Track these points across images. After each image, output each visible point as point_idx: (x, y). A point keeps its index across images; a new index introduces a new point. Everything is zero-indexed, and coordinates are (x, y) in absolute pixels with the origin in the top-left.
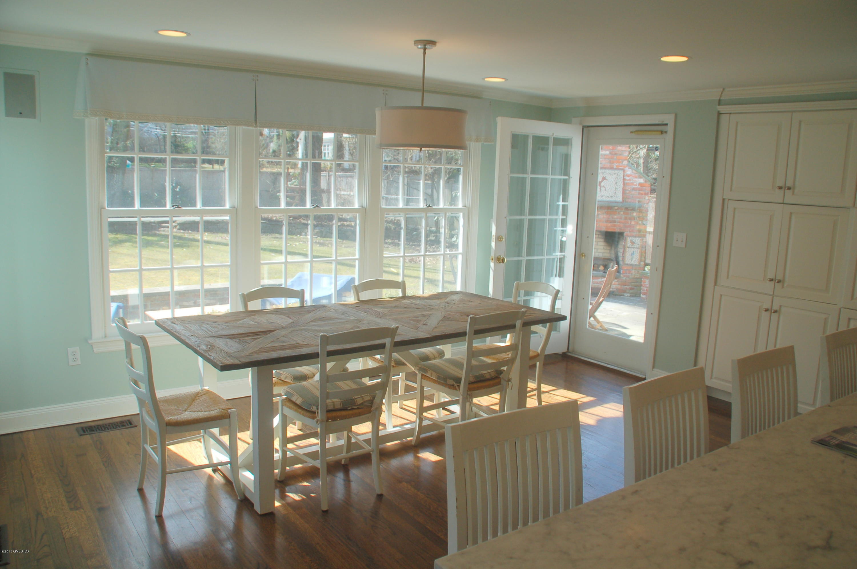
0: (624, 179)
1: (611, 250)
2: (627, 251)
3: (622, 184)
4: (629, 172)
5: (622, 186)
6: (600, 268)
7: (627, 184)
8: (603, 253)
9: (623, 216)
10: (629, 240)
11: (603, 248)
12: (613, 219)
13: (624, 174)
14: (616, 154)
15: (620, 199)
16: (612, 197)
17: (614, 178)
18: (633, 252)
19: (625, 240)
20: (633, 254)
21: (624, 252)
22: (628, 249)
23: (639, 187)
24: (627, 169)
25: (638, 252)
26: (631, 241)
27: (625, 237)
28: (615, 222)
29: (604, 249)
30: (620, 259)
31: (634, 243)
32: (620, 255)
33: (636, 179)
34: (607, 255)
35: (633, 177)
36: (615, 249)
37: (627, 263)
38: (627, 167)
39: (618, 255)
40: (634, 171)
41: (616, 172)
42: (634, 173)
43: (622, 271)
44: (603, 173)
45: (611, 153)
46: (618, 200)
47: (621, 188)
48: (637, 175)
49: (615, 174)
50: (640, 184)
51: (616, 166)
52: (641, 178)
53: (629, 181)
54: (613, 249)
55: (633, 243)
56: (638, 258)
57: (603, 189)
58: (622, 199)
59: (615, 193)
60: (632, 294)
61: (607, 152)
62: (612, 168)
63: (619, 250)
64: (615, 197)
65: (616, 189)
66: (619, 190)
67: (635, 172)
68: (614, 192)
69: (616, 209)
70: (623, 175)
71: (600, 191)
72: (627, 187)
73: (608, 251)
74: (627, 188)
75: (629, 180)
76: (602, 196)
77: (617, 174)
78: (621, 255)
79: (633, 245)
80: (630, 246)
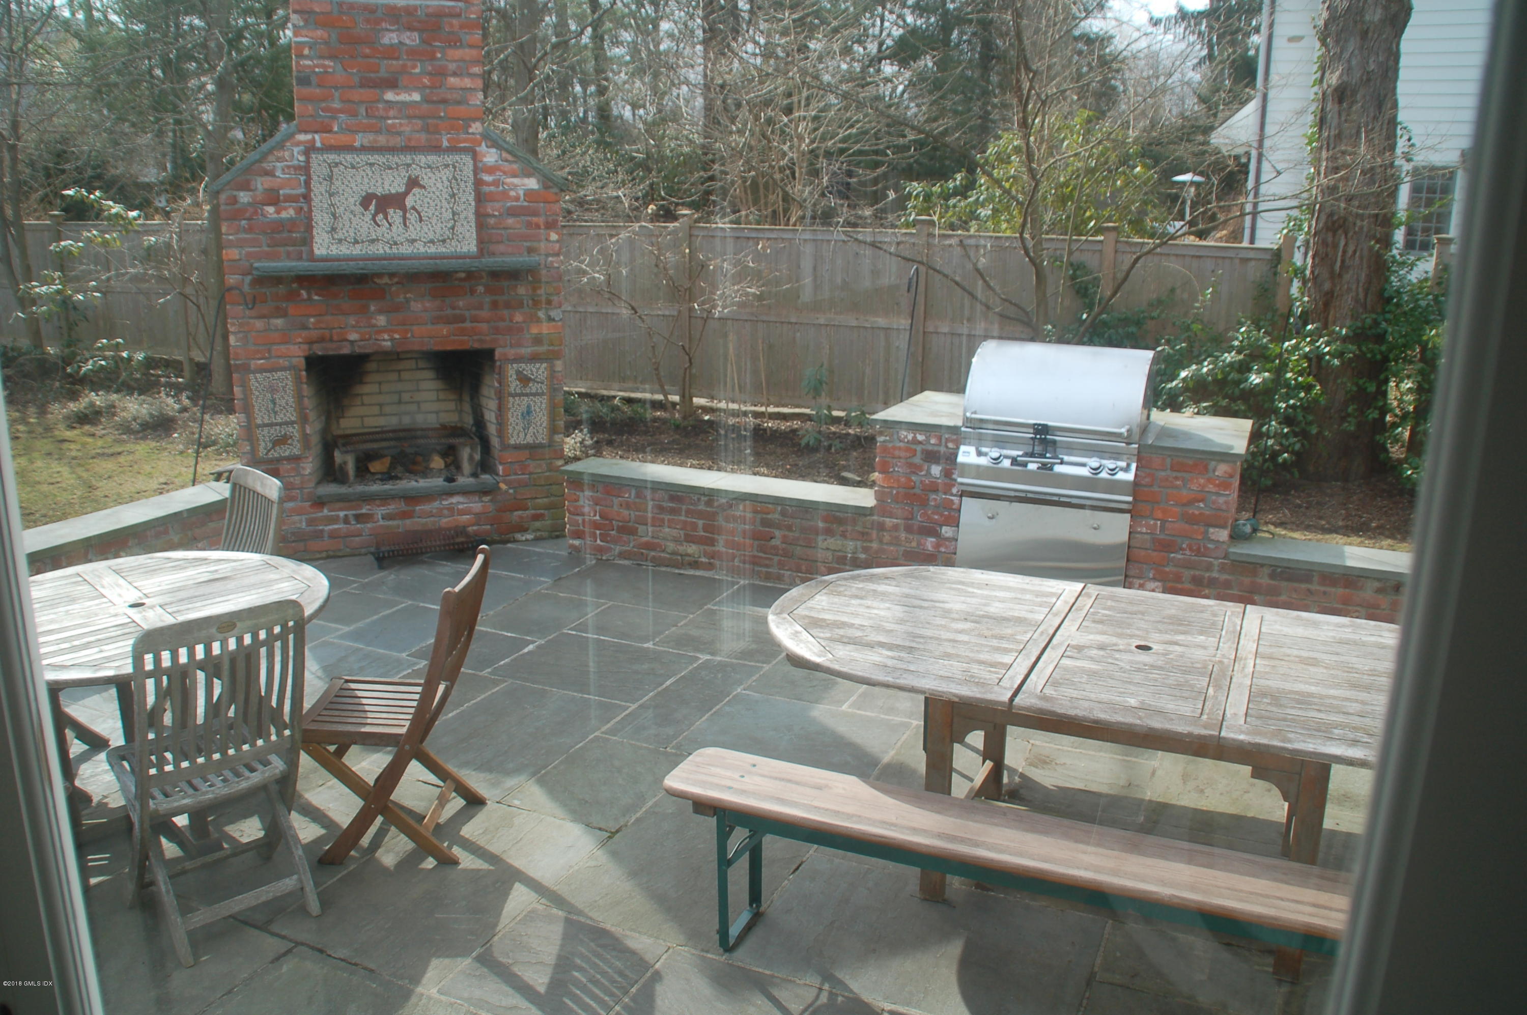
0: (478, 183)
1: (461, 400)
2: (510, 405)
3: (471, 198)
4: (491, 156)
5: (473, 203)
6: (433, 465)
7: (491, 197)
8: (437, 413)
9: (488, 299)
10: (511, 371)
11: (435, 398)
12: (457, 312)
13: (475, 165)
14: (444, 101)
15: (468, 244)
16: (444, 241)
17: (444, 178)
18: (529, 407)
19: (499, 374)
20: (529, 412)
21: (501, 409)
22: (511, 399)
23: (526, 204)
24: (483, 148)
25: (544, 406)
26: (519, 373)
27: (498, 363)
28: (462, 319)
29: (438, 400)
30: (492, 429)
31: (529, 380)
32: (490, 416)
33: (516, 181)
34: (451, 418)
35: (505, 173)
36: (472, 399)
37: (512, 442)
38: (483, 144)
39: (482, 416)
40: (504, 155)
41: (449, 159)
42: (507, 161)
43: (500, 468)
44: (409, 165)
45: (426, 100)
46: (465, 250)
47: (468, 213)
48: (515, 166)
49: (447, 166)
50: (529, 194)
51: (448, 141)
52: (529, 175)
53: (492, 188)
54: (467, 398)
55: (525, 380)
56: (544, 425)
57: (412, 217)
58: (477, 246)
59: (453, 228)
60: (538, 534)
61: (416, 97)
62: (436, 149)
63: (484, 401)
64: (453, 243)
65: (454, 214)
66: (462, 216)
67: (510, 157)
68: (450, 225)
69: (461, 280)
70: (471, 167)
71: (405, 224)
72: (491, 208)
73: (452, 406)
74: (490, 211)
75: (496, 183)
76: (413, 241)
77: (454, 167)
78: (494, 420)
79: (525, 387)
80: (518, 391)
